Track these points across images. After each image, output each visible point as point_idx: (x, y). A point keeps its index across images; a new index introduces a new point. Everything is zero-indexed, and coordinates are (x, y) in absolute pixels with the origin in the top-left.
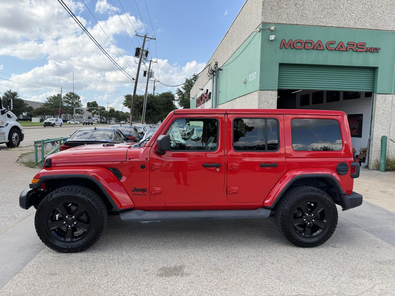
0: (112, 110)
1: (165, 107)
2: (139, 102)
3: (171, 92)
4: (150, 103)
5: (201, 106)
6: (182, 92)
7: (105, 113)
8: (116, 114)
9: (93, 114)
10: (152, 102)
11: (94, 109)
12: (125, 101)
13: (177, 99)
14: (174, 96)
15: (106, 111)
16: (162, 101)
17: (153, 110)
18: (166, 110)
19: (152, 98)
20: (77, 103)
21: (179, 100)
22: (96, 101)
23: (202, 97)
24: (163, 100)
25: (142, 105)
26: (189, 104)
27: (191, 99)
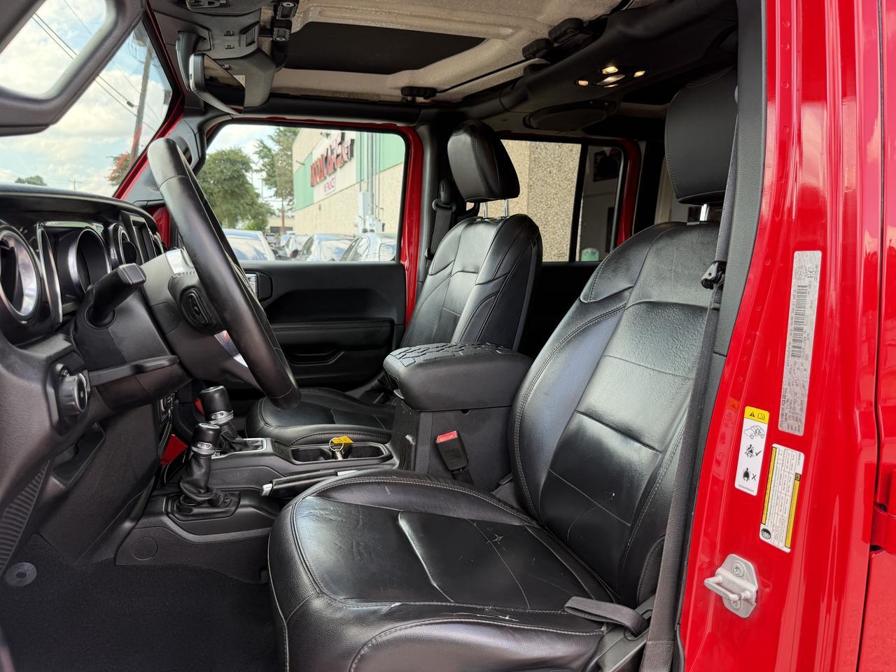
1: (226, 188)
3: (240, 149)
5: (326, 182)
6: (270, 150)
12: (115, 172)
13: (258, 168)
14: (249, 158)
16: (218, 172)
18: (229, 197)
21: (262, 170)
23: (326, 158)
24: (219, 169)
26: (292, 182)
27: (296, 166)
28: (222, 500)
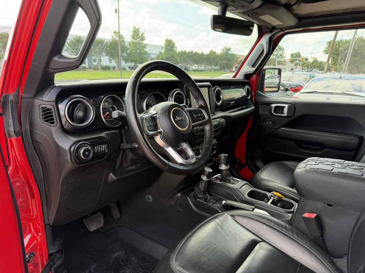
0: (315, 61)
2: (344, 47)
4: (358, 49)
7: (307, 64)
8: (320, 64)
9: (296, 65)
10: (362, 46)
11: (296, 60)
12: (327, 48)
15: (309, 62)
17: (361, 58)
19: (362, 41)
20: (281, 55)
22: (300, 52)
25: (346, 51)
28: (209, 199)
